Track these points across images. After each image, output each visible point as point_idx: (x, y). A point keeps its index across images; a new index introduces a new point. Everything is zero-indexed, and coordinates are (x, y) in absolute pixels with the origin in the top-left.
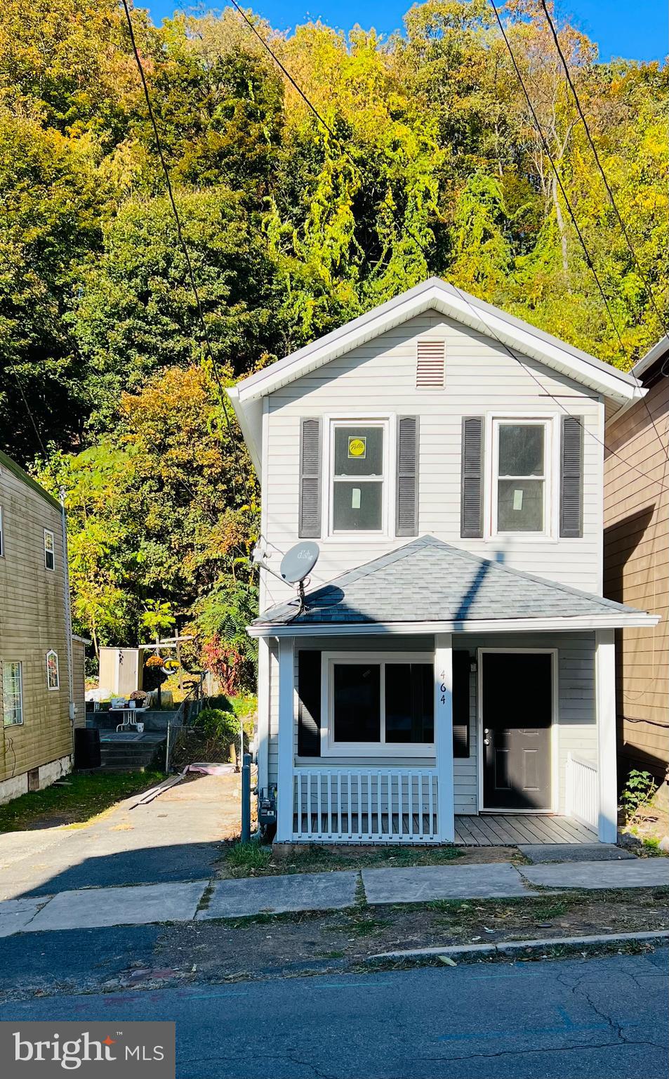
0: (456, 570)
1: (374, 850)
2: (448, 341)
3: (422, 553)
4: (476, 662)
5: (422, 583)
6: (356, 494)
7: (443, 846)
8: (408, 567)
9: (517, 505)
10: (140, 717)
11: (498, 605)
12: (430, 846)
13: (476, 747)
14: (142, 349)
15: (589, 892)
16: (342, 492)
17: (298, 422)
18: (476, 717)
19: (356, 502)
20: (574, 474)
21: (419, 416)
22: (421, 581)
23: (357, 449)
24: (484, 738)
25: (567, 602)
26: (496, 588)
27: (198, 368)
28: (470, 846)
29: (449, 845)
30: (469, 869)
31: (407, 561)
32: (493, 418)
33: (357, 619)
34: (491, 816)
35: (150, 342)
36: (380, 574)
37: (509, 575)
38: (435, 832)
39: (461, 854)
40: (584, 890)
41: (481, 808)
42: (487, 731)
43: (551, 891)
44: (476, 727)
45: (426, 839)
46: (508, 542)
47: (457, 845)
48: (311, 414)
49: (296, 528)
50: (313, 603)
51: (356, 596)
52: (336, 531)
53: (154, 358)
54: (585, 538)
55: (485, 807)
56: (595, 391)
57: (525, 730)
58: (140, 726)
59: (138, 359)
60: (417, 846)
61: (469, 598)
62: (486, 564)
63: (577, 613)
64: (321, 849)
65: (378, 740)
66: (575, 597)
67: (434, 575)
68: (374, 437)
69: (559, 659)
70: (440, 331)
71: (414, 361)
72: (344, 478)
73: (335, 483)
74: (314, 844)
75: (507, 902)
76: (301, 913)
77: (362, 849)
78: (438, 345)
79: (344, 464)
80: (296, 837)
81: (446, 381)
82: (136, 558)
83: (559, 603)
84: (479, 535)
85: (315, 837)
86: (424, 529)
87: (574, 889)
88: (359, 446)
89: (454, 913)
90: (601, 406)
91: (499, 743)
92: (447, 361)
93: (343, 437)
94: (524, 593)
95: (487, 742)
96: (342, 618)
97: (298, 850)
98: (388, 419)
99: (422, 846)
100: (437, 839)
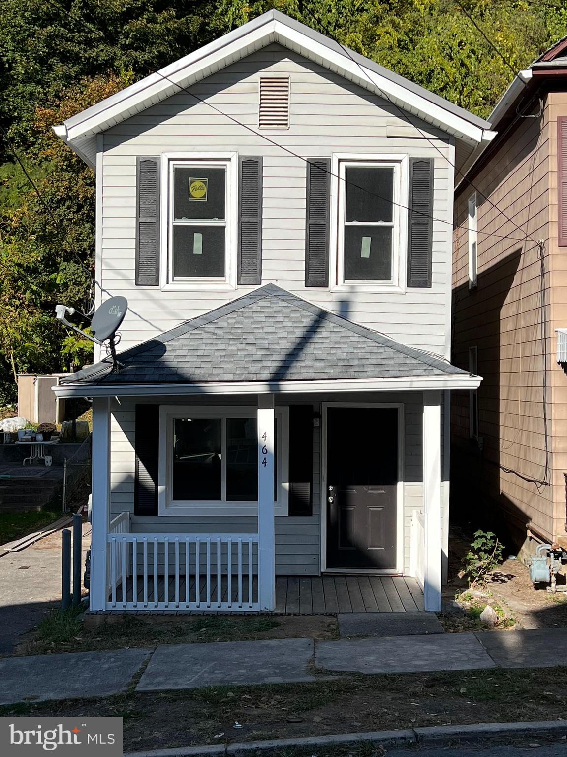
0: (290, 324)
1: (190, 619)
2: (293, 77)
3: (261, 303)
4: (320, 417)
5: (251, 338)
6: (198, 238)
7: (261, 614)
8: (242, 320)
9: (365, 253)
10: (49, 450)
11: (322, 364)
12: (249, 615)
13: (320, 505)
14: (65, 57)
15: (363, 678)
16: (182, 236)
17: (134, 161)
18: (320, 474)
19: (198, 247)
20: (423, 220)
21: (262, 158)
22: (251, 336)
23: (198, 191)
24: (328, 495)
25: (392, 362)
26: (325, 346)
27: (118, 80)
28: (290, 614)
29: (268, 614)
30: (267, 646)
31: (242, 312)
32: (340, 161)
33: (171, 378)
34: (334, 576)
35: (73, 51)
36: (210, 328)
37: (343, 329)
38: (255, 599)
39: (276, 625)
40: (360, 674)
41: (324, 568)
42: (331, 488)
43: (329, 675)
44: (320, 484)
45: (246, 607)
46: (353, 291)
47: (276, 614)
48: (148, 152)
49: (132, 275)
50: (130, 360)
51: (178, 353)
52: (176, 278)
53: (76, 68)
54: (434, 288)
55: (328, 567)
56: (445, 132)
57: (370, 487)
58: (48, 459)
59: (60, 68)
60: (235, 615)
61: (293, 355)
62: (322, 316)
63: (398, 374)
64: (135, 619)
65: (219, 498)
66: (402, 356)
67: (266, 330)
68: (216, 178)
69: (405, 415)
70: (285, 67)
71: (256, 98)
72: (184, 222)
73: (176, 228)
74: (127, 614)
75: (278, 689)
76: (62, 702)
77: (178, 619)
78: (282, 82)
79: (183, 207)
80: (110, 606)
81: (292, 120)
82: (55, 279)
83: (384, 362)
84: (325, 284)
85: (130, 607)
86: (267, 278)
87: (351, 673)
88: (201, 188)
89: (216, 703)
90: (452, 149)
91: (343, 500)
92: (293, 99)
93: (183, 177)
94: (351, 350)
95: (331, 499)
96: (156, 378)
97: (110, 620)
98: (229, 160)
99: (240, 615)
100: (257, 607)
